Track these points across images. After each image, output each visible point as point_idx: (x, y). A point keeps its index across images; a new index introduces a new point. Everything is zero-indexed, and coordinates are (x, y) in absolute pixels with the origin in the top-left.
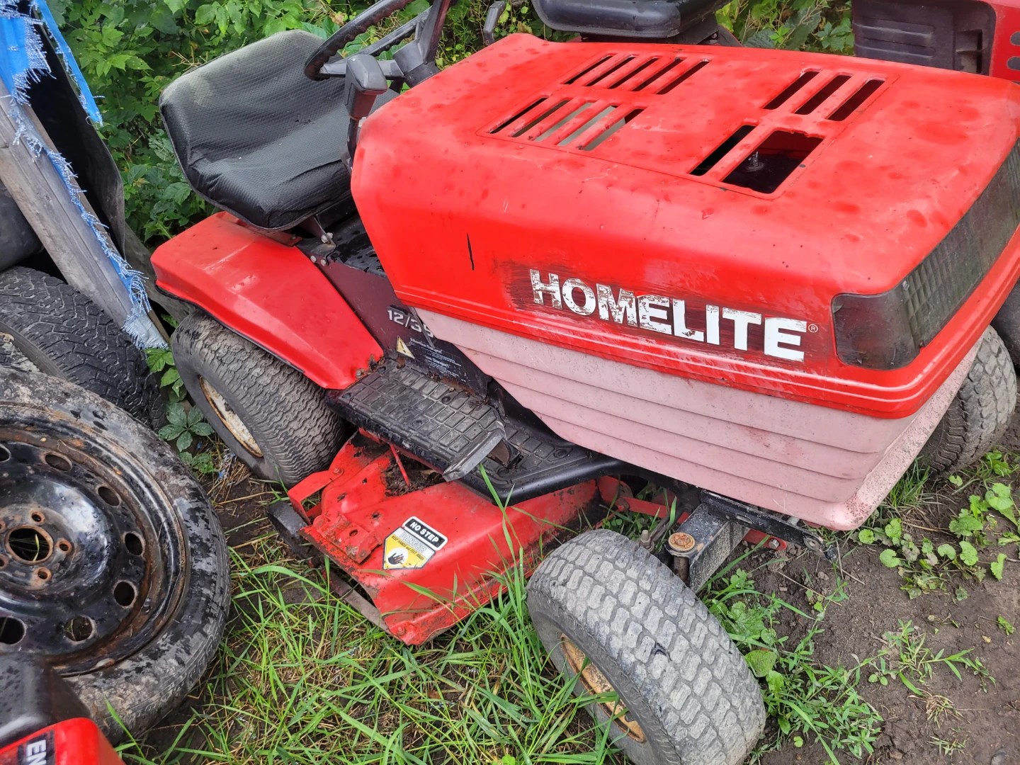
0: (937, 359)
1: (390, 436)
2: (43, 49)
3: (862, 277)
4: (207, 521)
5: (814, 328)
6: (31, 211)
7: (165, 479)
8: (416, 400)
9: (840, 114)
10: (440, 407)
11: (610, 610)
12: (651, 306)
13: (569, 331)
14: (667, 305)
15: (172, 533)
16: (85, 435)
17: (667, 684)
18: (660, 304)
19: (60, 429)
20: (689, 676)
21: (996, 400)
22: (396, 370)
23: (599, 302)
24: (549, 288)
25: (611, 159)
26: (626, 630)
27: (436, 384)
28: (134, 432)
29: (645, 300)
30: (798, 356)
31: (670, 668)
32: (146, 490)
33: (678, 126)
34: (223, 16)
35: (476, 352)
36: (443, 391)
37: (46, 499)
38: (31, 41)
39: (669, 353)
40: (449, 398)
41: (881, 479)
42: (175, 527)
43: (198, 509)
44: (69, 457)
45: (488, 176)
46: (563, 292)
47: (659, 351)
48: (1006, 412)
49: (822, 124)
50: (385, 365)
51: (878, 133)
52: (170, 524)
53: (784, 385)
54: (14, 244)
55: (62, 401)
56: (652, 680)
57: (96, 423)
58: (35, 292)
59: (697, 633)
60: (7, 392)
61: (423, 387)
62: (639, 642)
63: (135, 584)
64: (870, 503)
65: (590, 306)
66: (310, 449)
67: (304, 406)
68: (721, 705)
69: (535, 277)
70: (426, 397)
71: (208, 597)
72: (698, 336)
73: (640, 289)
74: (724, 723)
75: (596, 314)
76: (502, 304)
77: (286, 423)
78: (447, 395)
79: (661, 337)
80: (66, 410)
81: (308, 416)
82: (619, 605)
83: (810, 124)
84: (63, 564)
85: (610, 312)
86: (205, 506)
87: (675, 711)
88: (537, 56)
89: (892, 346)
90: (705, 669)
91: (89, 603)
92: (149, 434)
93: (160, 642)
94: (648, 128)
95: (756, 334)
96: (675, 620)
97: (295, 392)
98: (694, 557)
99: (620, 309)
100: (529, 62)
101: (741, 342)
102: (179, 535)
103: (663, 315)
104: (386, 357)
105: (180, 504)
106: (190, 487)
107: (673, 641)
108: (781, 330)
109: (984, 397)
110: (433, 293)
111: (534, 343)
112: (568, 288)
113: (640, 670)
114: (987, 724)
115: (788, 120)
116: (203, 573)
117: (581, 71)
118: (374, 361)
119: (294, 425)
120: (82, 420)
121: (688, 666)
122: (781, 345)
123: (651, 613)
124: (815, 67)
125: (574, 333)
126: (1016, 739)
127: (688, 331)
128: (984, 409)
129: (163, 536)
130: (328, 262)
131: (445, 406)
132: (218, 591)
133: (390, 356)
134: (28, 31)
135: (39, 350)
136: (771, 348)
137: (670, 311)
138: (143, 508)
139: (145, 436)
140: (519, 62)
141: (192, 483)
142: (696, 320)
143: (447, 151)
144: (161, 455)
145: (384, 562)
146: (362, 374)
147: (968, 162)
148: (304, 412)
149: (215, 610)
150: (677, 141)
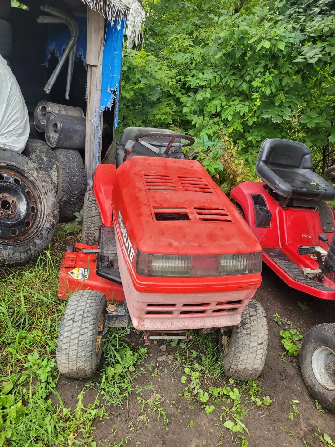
2: (112, 103)
3: (142, 246)
4: (49, 233)
5: (134, 255)
6: (87, 139)
7: (49, 216)
9: (203, 219)
11: (75, 304)
15: (38, 229)
16: (41, 193)
17: (67, 329)
19: (36, 187)
20: (73, 332)
25: (148, 194)
26: (72, 310)
28: (52, 200)
29: (125, 230)
30: (132, 261)
31: (71, 326)
32: (43, 215)
33: (172, 198)
37: (18, 199)
38: (111, 100)
41: (156, 324)
42: (41, 228)
43: (49, 229)
44: (33, 195)
49: (196, 218)
51: (201, 227)
52: (40, 227)
54: (79, 144)
55: (42, 182)
56: (65, 325)
57: (45, 192)
58: (73, 158)
59: (85, 324)
60: (32, 171)
62: (71, 315)
63: (19, 232)
64: (146, 326)
65: (121, 225)
66: (92, 238)
68: (75, 346)
69: (120, 212)
71: (30, 249)
72: (126, 245)
74: (72, 352)
75: (121, 228)
80: (41, 184)
82: (77, 304)
83: (193, 216)
84: (9, 215)
86: (52, 229)
87: (63, 337)
89: (140, 268)
90: (78, 334)
91: (4, 226)
92: (56, 204)
93: (9, 247)
94: (167, 195)
96: (84, 317)
98: (110, 313)
101: (129, 251)
102: (39, 230)
105: (47, 224)
106: (53, 222)
107: (78, 321)
112: (121, 218)
113: (65, 321)
114: (150, 435)
115: (193, 213)
116: (35, 243)
119: (92, 228)
120: (43, 189)
121: (75, 329)
122: (131, 256)
123: (80, 312)
124: (225, 209)
126: (151, 445)
128: (242, 356)
129: (36, 228)
132: (34, 249)
134: (111, 98)
135: (61, 171)
137: (126, 235)
138: (39, 219)
139: (54, 203)
141: (55, 222)
142: (127, 240)
144: (54, 210)
145: (70, 271)
147: (204, 245)
149: (29, 253)
150: (165, 200)
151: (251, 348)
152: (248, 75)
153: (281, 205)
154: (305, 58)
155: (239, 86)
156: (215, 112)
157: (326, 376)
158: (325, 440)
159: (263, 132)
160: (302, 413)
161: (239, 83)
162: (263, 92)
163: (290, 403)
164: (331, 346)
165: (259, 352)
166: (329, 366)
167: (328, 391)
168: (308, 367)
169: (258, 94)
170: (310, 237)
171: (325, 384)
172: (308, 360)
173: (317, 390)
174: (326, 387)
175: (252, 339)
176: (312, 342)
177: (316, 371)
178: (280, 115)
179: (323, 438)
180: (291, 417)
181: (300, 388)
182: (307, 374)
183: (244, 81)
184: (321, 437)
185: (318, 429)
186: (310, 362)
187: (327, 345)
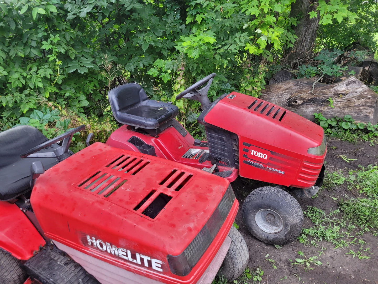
0: (198, 270)
1: (42, 281)
3: (173, 250)
5: (164, 263)
8: (54, 265)
9: (178, 189)
10: (63, 268)
12: (122, 251)
13: (99, 255)
14: (126, 251)
18: (124, 251)
21: (241, 257)
22: (49, 251)
23: (107, 247)
24: (93, 241)
25: (112, 202)
27: (64, 257)
29: (120, 249)
30: (161, 270)
33: (134, 190)
34: (5, 101)
35: (72, 255)
36: (66, 260)
39: (128, 265)
40: (67, 263)
45: (75, 203)
46: (97, 243)
47: (125, 264)
48: (245, 260)
49: (173, 192)
50: (46, 249)
51: (186, 197)
53: (159, 278)
61: (59, 258)
65: (105, 248)
66: (12, 282)
67: (11, 265)
69: (88, 237)
70: (58, 263)
72: (135, 261)
73: (118, 246)
75: (106, 251)
76: (79, 243)
77: (3, 273)
78: (67, 262)
79: (125, 260)
81: (12, 269)
83: (169, 192)
85: (110, 251)
88: (101, 152)
89: (183, 269)
94: (126, 189)
95: (150, 262)
97: (8, 260)
99: (113, 250)
100: (99, 155)
101: (146, 264)
103: (125, 254)
104: (47, 245)
108: (156, 263)
109: (237, 257)
110: (57, 236)
111: (89, 256)
112: (98, 242)
115: (165, 190)
117: (113, 161)
118: (42, 246)
119: (6, 274)
122: (156, 266)
124: (177, 169)
125: (101, 255)
127: (132, 259)
128: (238, 260)
130: (26, 211)
131: (65, 267)
133: (48, 244)
136: (154, 267)
137: (127, 253)
140: (96, 154)
142: (134, 257)
143: (63, 192)
146: (36, 252)
147: (206, 209)
148: (10, 268)
150: (133, 195)
151: (239, 249)
152: (32, 41)
153: (154, 136)
154: (74, 14)
155: (29, 53)
156: (22, 85)
157: (269, 226)
158: (298, 263)
159: (73, 84)
160: (276, 259)
161: (28, 51)
162: (57, 52)
163: (267, 259)
164: (265, 207)
165: (244, 247)
166: (269, 219)
167: (278, 234)
168: (257, 229)
169: (53, 55)
170: (182, 146)
171: (273, 232)
172: (255, 225)
173: (272, 239)
174: (275, 232)
175: (236, 243)
176: (250, 213)
177: (263, 228)
178: (82, 65)
179: (297, 262)
180: (275, 267)
181: (260, 246)
182: (259, 234)
183: (31, 47)
184: (296, 263)
185: (290, 260)
186: (256, 225)
187: (262, 208)
